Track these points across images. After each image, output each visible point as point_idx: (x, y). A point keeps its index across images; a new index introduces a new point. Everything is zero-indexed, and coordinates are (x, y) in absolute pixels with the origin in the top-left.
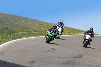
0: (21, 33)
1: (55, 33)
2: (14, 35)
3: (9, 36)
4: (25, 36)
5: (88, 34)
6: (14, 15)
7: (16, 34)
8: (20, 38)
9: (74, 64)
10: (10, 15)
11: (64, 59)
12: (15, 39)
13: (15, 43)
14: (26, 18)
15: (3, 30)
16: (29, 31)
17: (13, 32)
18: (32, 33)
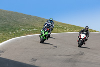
0: (23, 31)
1: (49, 32)
2: (16, 33)
3: (11, 33)
4: (26, 33)
5: (83, 33)
6: (16, 13)
7: (18, 31)
8: (22, 35)
9: (75, 61)
10: (12, 12)
11: (65, 57)
12: (17, 36)
13: (17, 40)
14: (28, 16)
15: (5, 27)
16: (30, 29)
17: (15, 29)
18: (34, 31)
